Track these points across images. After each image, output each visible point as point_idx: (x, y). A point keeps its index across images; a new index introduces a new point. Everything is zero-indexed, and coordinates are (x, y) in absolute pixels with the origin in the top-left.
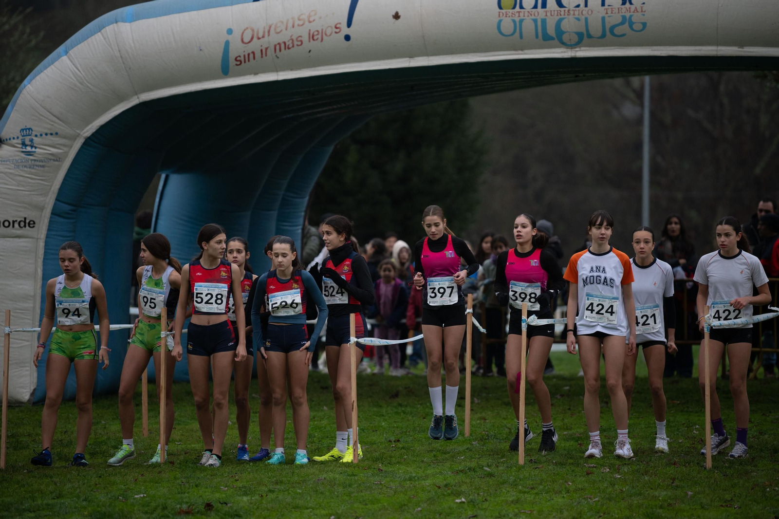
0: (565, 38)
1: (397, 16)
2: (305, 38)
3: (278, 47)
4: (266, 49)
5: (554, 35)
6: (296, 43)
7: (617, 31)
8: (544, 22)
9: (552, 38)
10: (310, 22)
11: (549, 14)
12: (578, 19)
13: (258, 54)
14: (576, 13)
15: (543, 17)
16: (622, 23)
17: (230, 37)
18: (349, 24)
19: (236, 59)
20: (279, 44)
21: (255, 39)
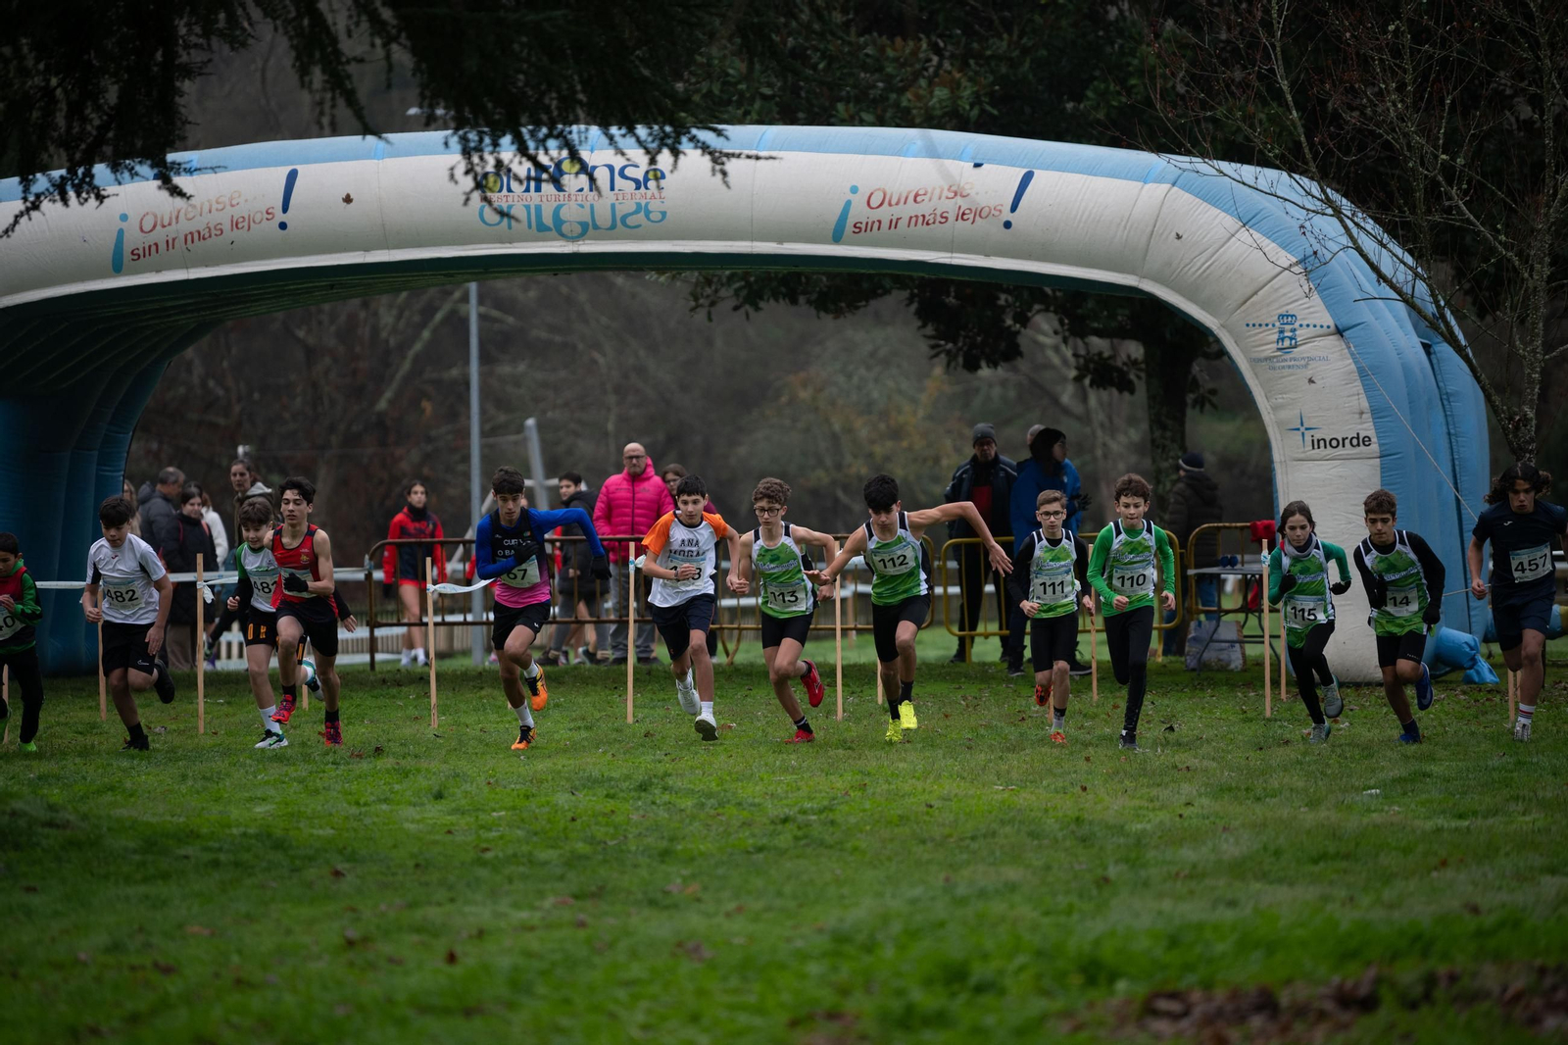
0: (565, 228)
1: (348, 200)
2: (227, 227)
3: (189, 238)
4: (174, 240)
5: (552, 226)
6: (213, 232)
7: (630, 221)
8: (538, 209)
9: (549, 229)
10: (232, 206)
11: (544, 199)
12: (582, 206)
13: (162, 246)
14: (579, 198)
15: (538, 202)
16: (636, 212)
17: (124, 225)
18: (285, 209)
19: (132, 253)
20: (191, 233)
21: (159, 227)
